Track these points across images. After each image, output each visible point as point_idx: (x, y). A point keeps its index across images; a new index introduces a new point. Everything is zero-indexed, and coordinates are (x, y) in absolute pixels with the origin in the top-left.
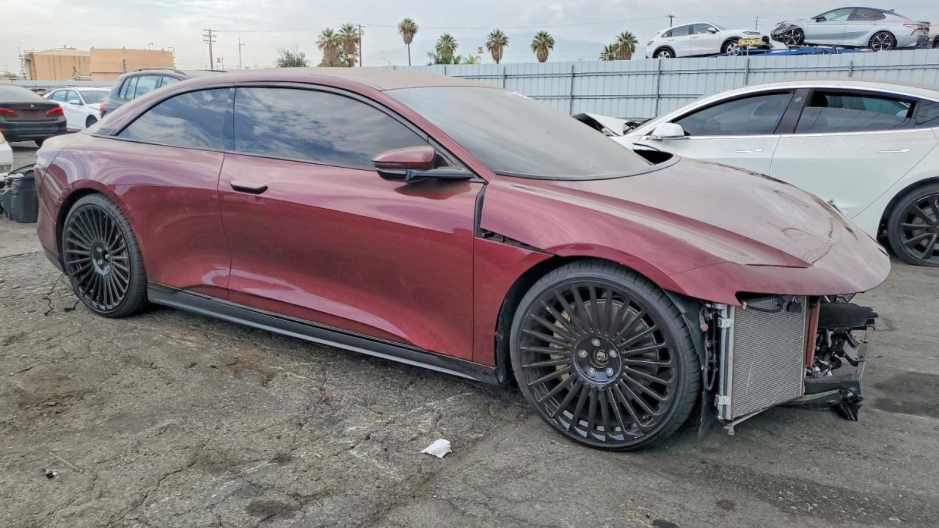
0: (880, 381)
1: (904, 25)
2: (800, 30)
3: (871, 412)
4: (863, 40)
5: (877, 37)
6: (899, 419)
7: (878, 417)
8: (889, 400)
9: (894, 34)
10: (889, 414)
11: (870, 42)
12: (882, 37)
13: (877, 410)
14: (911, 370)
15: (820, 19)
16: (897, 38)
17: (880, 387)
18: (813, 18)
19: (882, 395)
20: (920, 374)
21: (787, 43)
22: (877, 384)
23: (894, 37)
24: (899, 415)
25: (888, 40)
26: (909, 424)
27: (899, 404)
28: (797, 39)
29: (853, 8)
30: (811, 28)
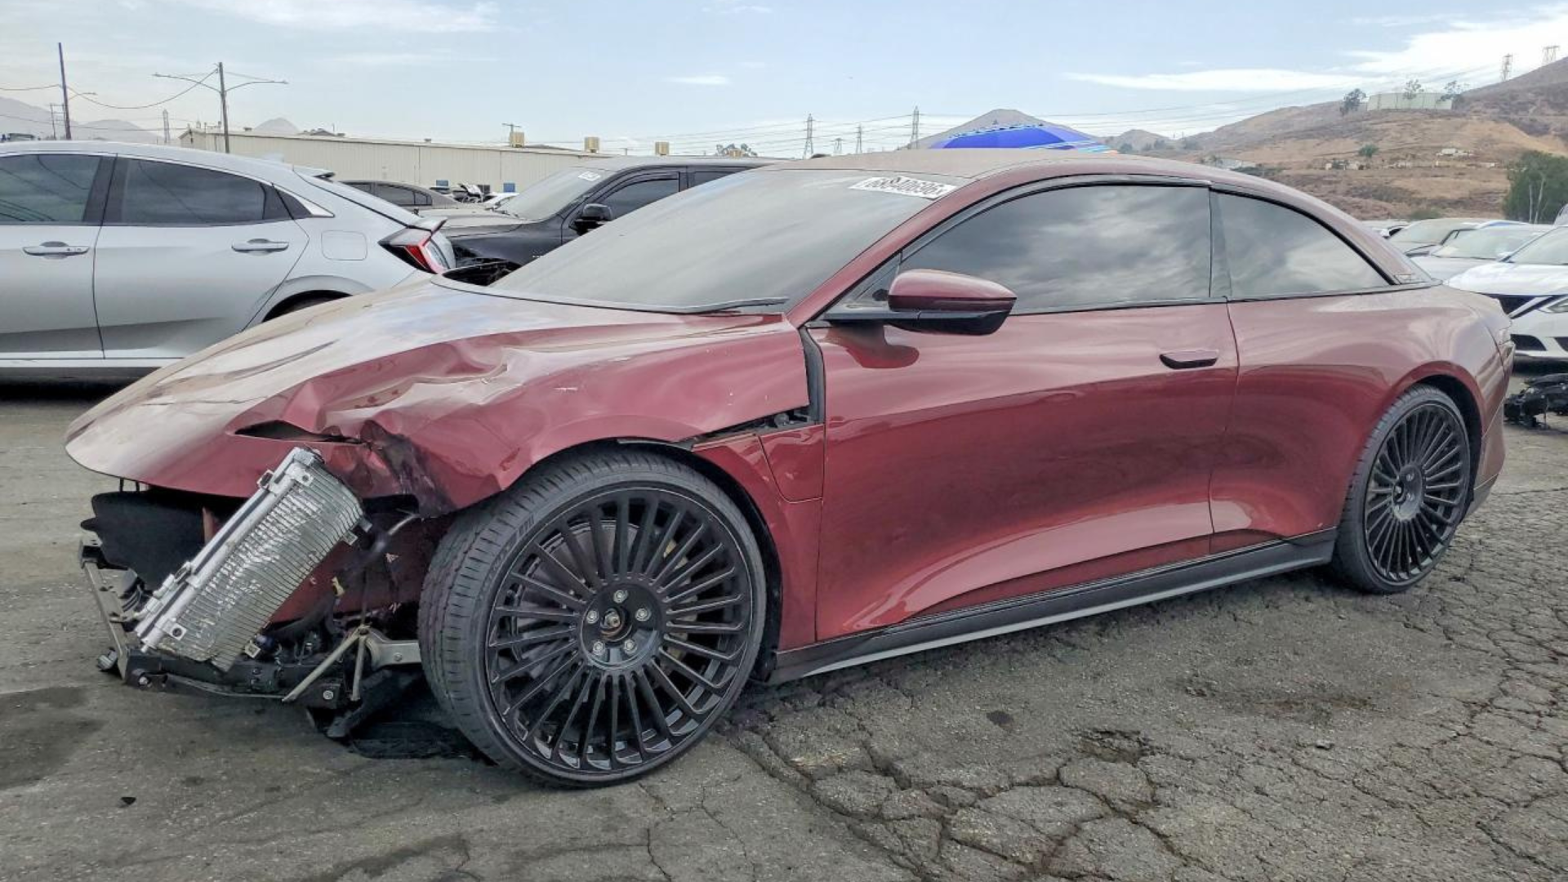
0: (94, 738)
3: (85, 679)
6: (37, 681)
7: (69, 676)
8: (62, 706)
10: (52, 684)
13: (75, 685)
14: (37, 789)
17: (88, 726)
19: (78, 712)
20: (14, 783)
22: (95, 730)
24: (35, 687)
26: (17, 678)
27: (42, 706)
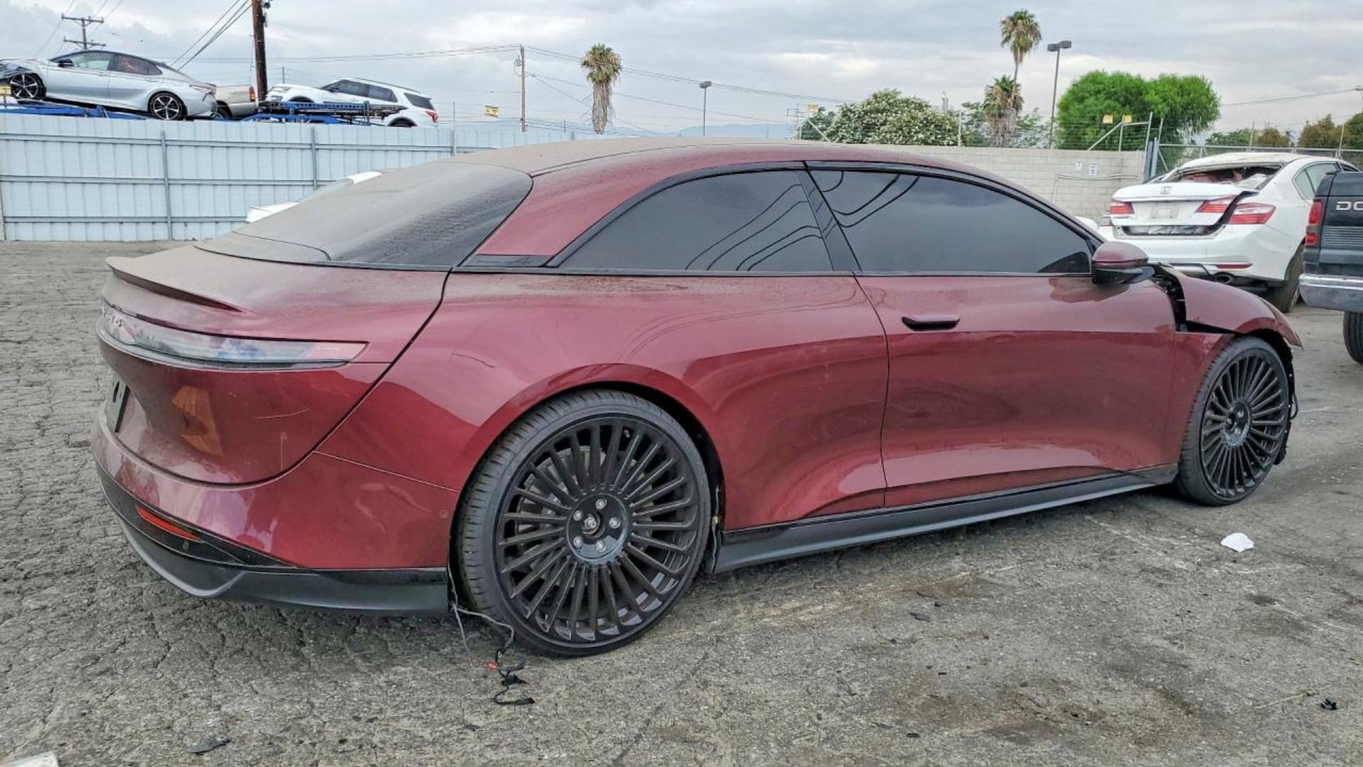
1: (191, 86)
2: (35, 77)
4: (139, 103)
5: (158, 99)
9: (181, 97)
11: (150, 106)
12: (165, 100)
15: (63, 62)
16: (186, 104)
18: (53, 60)
21: (18, 95)
23: (182, 102)
25: (174, 105)
28: (33, 90)
29: (112, 53)
30: (52, 76)
